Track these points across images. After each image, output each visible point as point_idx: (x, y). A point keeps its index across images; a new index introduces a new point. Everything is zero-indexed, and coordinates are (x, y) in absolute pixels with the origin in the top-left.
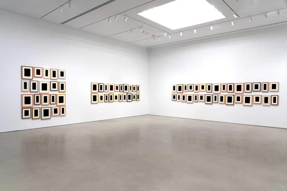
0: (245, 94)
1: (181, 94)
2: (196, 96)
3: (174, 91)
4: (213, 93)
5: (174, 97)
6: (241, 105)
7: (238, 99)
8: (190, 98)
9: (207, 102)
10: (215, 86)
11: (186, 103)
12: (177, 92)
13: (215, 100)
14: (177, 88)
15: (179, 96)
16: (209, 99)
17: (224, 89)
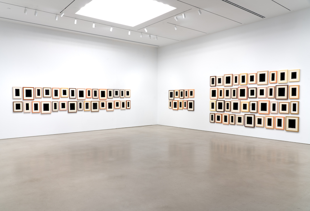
0: (108, 100)
1: (31, 101)
2: (55, 104)
3: (17, 97)
4: (76, 99)
5: (18, 106)
6: (105, 111)
7: (103, 105)
8: (46, 107)
9: (70, 111)
10: (80, 92)
11: (39, 115)
12: (22, 99)
13: (80, 107)
14: (22, 93)
15: (27, 105)
16: (72, 106)
17: (89, 95)
